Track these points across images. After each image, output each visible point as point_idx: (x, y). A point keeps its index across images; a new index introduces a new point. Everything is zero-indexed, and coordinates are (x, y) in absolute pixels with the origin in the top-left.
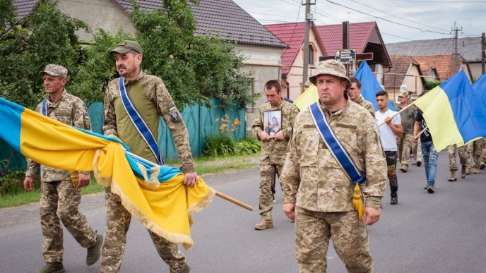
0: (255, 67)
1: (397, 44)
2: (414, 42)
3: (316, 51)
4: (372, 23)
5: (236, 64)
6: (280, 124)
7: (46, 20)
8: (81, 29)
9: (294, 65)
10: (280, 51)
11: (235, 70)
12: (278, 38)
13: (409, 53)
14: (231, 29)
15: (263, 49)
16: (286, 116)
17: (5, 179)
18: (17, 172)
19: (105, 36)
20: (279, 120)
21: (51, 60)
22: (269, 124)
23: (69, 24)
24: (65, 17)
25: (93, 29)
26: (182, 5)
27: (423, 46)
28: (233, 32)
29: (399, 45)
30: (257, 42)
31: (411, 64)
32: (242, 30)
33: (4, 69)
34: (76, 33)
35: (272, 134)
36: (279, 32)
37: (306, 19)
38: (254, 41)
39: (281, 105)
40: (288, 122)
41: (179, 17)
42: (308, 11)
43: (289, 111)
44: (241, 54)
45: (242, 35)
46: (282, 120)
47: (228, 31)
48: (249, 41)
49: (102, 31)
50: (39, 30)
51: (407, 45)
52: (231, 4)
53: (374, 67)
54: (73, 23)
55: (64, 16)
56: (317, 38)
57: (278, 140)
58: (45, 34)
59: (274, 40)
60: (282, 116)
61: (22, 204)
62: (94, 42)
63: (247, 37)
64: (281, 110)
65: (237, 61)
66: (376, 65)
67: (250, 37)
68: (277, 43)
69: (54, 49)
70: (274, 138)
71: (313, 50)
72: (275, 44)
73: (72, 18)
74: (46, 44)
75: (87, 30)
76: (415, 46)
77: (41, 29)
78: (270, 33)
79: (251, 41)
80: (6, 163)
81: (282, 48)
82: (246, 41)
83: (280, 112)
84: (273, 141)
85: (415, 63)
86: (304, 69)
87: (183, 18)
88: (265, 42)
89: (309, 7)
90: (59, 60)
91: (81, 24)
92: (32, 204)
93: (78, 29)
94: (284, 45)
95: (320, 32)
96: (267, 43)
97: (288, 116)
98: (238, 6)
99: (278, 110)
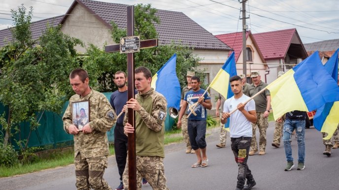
0: (209, 65)
1: (313, 43)
2: (325, 41)
3: (254, 52)
4: (293, 29)
5: (194, 64)
6: (88, 116)
7: (51, 40)
8: (78, 45)
9: (238, 62)
10: (227, 53)
11: (193, 68)
12: (225, 44)
13: (322, 50)
14: (191, 39)
15: (214, 53)
16: (94, 106)
17: (25, 153)
18: (33, 148)
19: (95, 49)
20: (87, 112)
21: (56, 68)
22: (77, 116)
23: (69, 42)
24: (67, 37)
25: (86, 44)
26: (148, 23)
27: (332, 44)
28: (193, 41)
29: (315, 44)
30: (210, 47)
31: (323, 57)
32: (199, 39)
33: (23, 76)
34: (75, 48)
35: (81, 127)
36: (227, 40)
37: (243, 29)
38: (208, 47)
39: (89, 95)
40: (96, 113)
41: (146, 32)
42: (244, 23)
43: (97, 101)
44: (198, 56)
45: (199, 43)
46: (90, 111)
47: (189, 41)
48: (204, 47)
49: (92, 45)
50: (46, 47)
51: (321, 44)
52: (191, 22)
53: (297, 61)
54: (72, 41)
55: (65, 36)
56: (254, 42)
57: (87, 133)
58: (51, 49)
59: (222, 45)
60: (90, 106)
61: (35, 171)
62: (87, 53)
63: (203, 44)
64: (89, 100)
65: (194, 61)
66: (298, 59)
67: (205, 45)
68: (224, 47)
69: (58, 60)
70: (82, 131)
71: (251, 51)
72: (223, 48)
73: (71, 37)
74: (52, 57)
75: (82, 45)
76: (327, 44)
77: (48, 46)
78: (219, 41)
79: (206, 47)
80: (25, 142)
81: (228, 51)
82: (202, 47)
83: (87, 103)
84: (81, 134)
85: (326, 56)
86: (244, 65)
87: (148, 33)
88: (215, 47)
89: (245, 21)
90: (62, 67)
91: (77, 42)
92: (42, 170)
93: (76, 45)
94: (229, 48)
95: (255, 38)
96: (217, 48)
97: (97, 107)
98: (196, 23)
99: (86, 100)
